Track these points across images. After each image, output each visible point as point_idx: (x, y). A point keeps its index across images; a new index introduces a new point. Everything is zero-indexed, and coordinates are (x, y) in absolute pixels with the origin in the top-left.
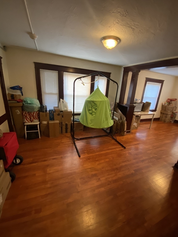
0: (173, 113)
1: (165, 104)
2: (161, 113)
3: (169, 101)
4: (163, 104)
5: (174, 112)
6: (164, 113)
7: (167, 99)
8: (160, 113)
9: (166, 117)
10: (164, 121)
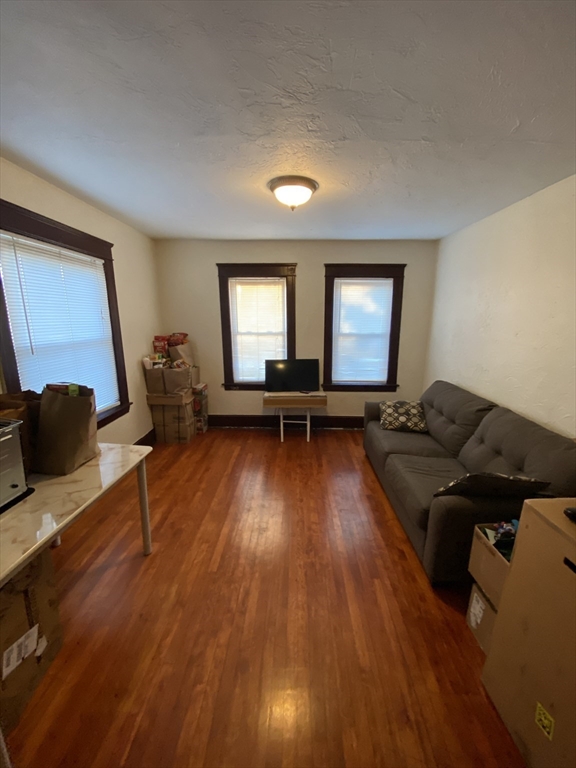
0: (195, 392)
1: (155, 364)
2: (152, 407)
3: (163, 348)
4: (149, 367)
5: (200, 387)
6: (163, 406)
7: (153, 339)
8: (147, 409)
9: (180, 419)
10: (179, 438)
